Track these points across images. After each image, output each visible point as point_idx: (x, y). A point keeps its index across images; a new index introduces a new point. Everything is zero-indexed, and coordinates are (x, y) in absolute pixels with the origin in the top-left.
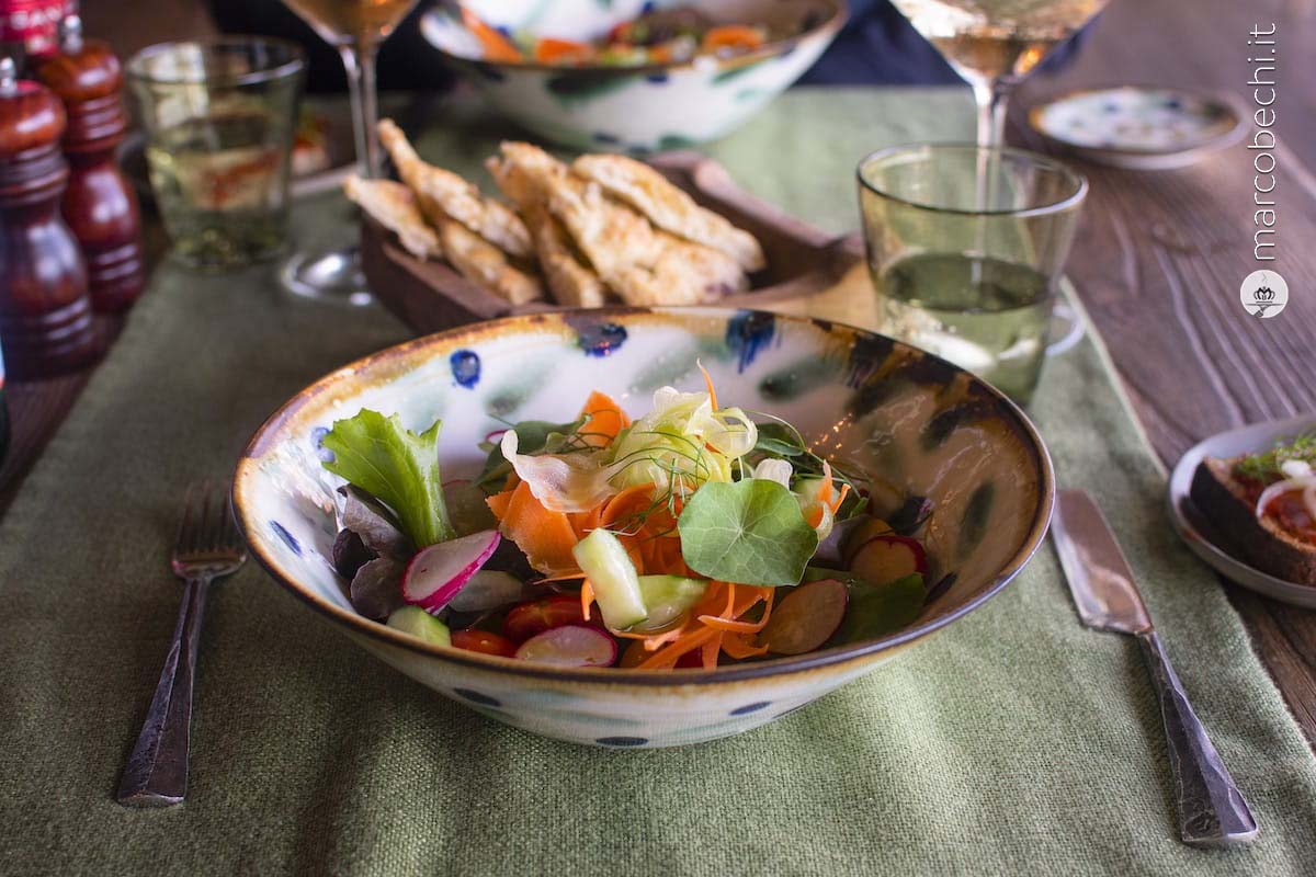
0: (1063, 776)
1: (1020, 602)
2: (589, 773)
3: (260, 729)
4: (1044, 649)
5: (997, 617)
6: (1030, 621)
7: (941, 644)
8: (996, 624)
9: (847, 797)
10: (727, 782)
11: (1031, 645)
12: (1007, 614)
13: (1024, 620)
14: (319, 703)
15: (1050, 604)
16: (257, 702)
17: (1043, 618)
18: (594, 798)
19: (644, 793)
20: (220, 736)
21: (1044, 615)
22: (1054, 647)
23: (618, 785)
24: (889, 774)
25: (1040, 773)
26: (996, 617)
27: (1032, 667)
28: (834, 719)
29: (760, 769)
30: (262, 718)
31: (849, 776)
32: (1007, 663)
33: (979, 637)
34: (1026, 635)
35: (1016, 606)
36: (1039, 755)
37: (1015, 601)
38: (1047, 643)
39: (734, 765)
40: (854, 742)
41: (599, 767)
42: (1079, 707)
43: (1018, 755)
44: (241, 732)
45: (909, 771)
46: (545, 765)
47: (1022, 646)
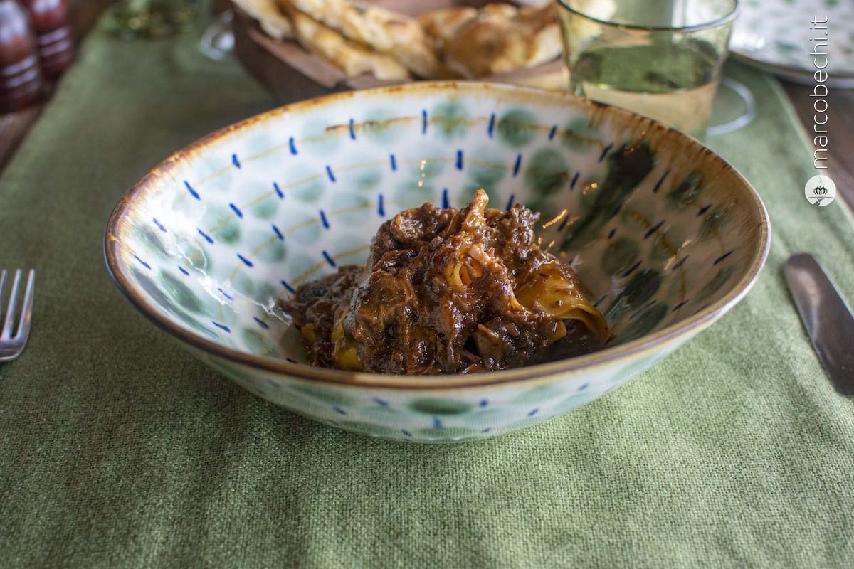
0: (792, 464)
1: (750, 314)
2: (413, 468)
3: (150, 423)
4: (774, 355)
5: (735, 328)
6: (760, 330)
7: (693, 350)
8: (735, 334)
9: (621, 489)
10: (524, 477)
11: (764, 352)
12: (741, 325)
13: (756, 330)
14: (197, 399)
15: (773, 315)
16: (148, 400)
17: (770, 328)
18: (417, 490)
19: (457, 488)
20: (118, 426)
21: (771, 325)
22: (781, 354)
23: (437, 479)
24: (655, 473)
25: (775, 463)
26: (733, 328)
27: (766, 370)
28: (610, 422)
29: (551, 467)
30: (151, 413)
31: (622, 471)
32: (744, 367)
33: (721, 344)
34: (759, 343)
35: (748, 319)
36: (774, 447)
37: (747, 314)
38: (776, 350)
39: (529, 463)
40: (626, 445)
41: (421, 462)
42: (803, 407)
43: (757, 449)
44: (134, 425)
45: (670, 469)
46: (378, 460)
47: (756, 353)
